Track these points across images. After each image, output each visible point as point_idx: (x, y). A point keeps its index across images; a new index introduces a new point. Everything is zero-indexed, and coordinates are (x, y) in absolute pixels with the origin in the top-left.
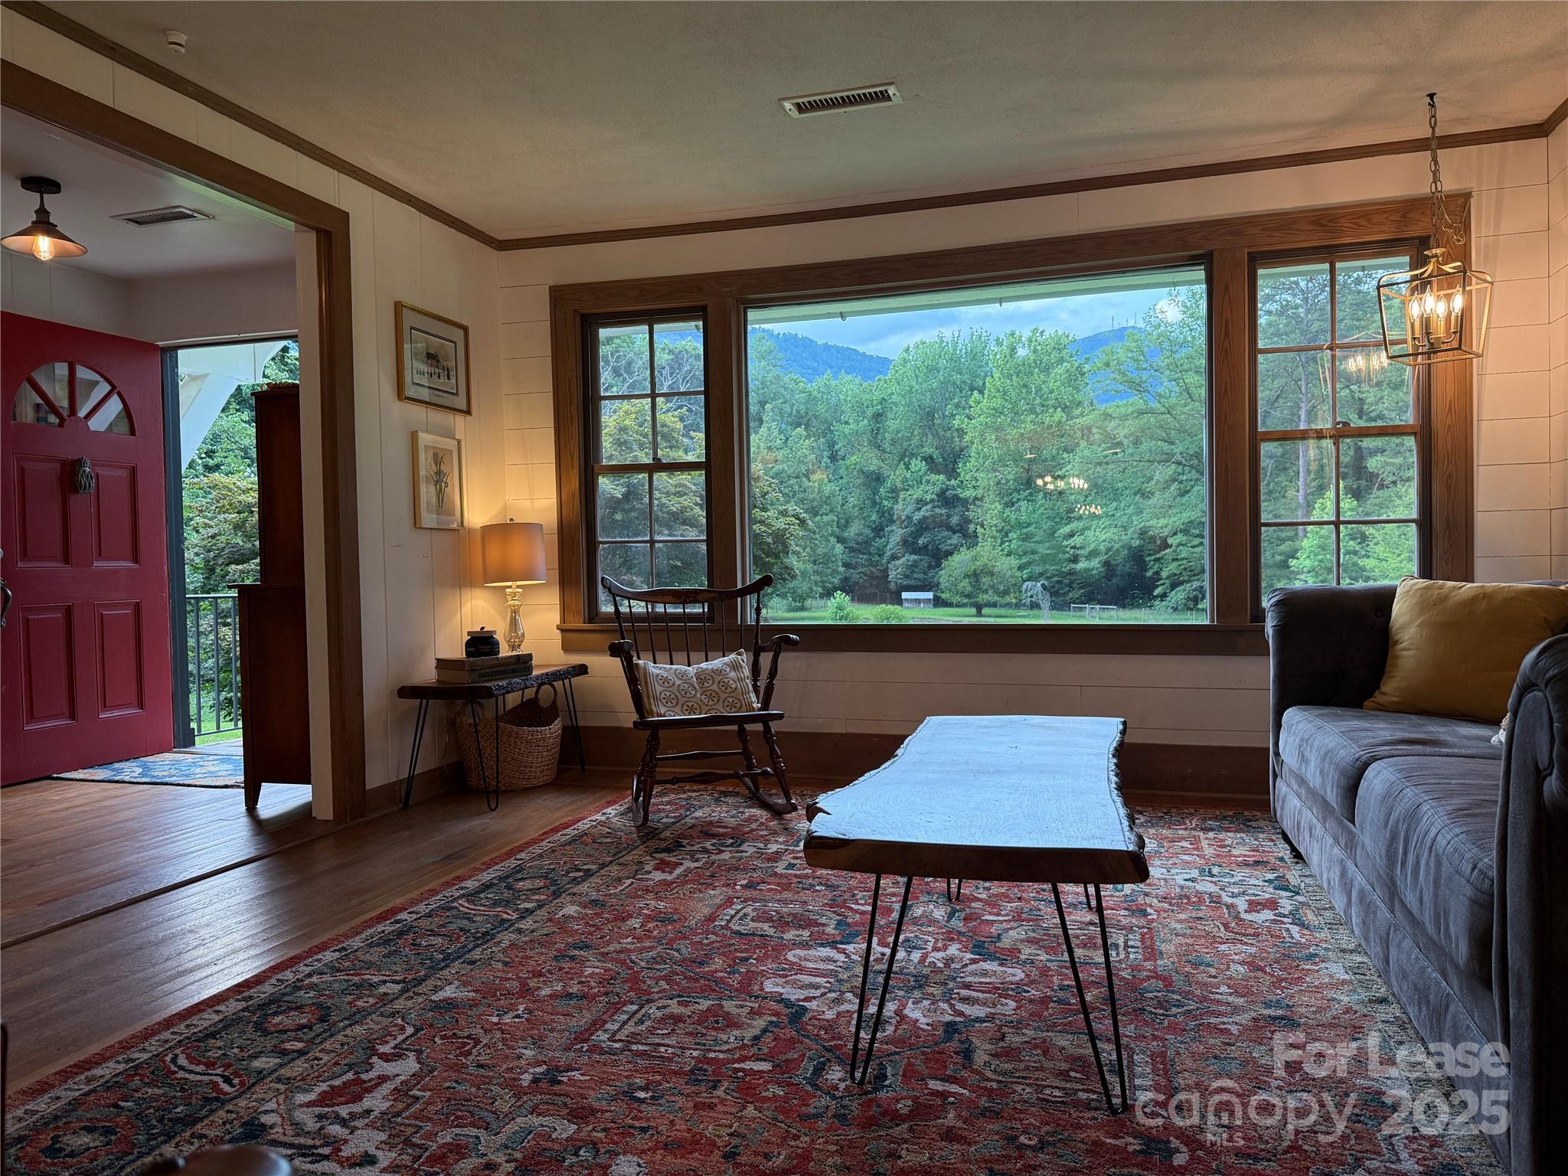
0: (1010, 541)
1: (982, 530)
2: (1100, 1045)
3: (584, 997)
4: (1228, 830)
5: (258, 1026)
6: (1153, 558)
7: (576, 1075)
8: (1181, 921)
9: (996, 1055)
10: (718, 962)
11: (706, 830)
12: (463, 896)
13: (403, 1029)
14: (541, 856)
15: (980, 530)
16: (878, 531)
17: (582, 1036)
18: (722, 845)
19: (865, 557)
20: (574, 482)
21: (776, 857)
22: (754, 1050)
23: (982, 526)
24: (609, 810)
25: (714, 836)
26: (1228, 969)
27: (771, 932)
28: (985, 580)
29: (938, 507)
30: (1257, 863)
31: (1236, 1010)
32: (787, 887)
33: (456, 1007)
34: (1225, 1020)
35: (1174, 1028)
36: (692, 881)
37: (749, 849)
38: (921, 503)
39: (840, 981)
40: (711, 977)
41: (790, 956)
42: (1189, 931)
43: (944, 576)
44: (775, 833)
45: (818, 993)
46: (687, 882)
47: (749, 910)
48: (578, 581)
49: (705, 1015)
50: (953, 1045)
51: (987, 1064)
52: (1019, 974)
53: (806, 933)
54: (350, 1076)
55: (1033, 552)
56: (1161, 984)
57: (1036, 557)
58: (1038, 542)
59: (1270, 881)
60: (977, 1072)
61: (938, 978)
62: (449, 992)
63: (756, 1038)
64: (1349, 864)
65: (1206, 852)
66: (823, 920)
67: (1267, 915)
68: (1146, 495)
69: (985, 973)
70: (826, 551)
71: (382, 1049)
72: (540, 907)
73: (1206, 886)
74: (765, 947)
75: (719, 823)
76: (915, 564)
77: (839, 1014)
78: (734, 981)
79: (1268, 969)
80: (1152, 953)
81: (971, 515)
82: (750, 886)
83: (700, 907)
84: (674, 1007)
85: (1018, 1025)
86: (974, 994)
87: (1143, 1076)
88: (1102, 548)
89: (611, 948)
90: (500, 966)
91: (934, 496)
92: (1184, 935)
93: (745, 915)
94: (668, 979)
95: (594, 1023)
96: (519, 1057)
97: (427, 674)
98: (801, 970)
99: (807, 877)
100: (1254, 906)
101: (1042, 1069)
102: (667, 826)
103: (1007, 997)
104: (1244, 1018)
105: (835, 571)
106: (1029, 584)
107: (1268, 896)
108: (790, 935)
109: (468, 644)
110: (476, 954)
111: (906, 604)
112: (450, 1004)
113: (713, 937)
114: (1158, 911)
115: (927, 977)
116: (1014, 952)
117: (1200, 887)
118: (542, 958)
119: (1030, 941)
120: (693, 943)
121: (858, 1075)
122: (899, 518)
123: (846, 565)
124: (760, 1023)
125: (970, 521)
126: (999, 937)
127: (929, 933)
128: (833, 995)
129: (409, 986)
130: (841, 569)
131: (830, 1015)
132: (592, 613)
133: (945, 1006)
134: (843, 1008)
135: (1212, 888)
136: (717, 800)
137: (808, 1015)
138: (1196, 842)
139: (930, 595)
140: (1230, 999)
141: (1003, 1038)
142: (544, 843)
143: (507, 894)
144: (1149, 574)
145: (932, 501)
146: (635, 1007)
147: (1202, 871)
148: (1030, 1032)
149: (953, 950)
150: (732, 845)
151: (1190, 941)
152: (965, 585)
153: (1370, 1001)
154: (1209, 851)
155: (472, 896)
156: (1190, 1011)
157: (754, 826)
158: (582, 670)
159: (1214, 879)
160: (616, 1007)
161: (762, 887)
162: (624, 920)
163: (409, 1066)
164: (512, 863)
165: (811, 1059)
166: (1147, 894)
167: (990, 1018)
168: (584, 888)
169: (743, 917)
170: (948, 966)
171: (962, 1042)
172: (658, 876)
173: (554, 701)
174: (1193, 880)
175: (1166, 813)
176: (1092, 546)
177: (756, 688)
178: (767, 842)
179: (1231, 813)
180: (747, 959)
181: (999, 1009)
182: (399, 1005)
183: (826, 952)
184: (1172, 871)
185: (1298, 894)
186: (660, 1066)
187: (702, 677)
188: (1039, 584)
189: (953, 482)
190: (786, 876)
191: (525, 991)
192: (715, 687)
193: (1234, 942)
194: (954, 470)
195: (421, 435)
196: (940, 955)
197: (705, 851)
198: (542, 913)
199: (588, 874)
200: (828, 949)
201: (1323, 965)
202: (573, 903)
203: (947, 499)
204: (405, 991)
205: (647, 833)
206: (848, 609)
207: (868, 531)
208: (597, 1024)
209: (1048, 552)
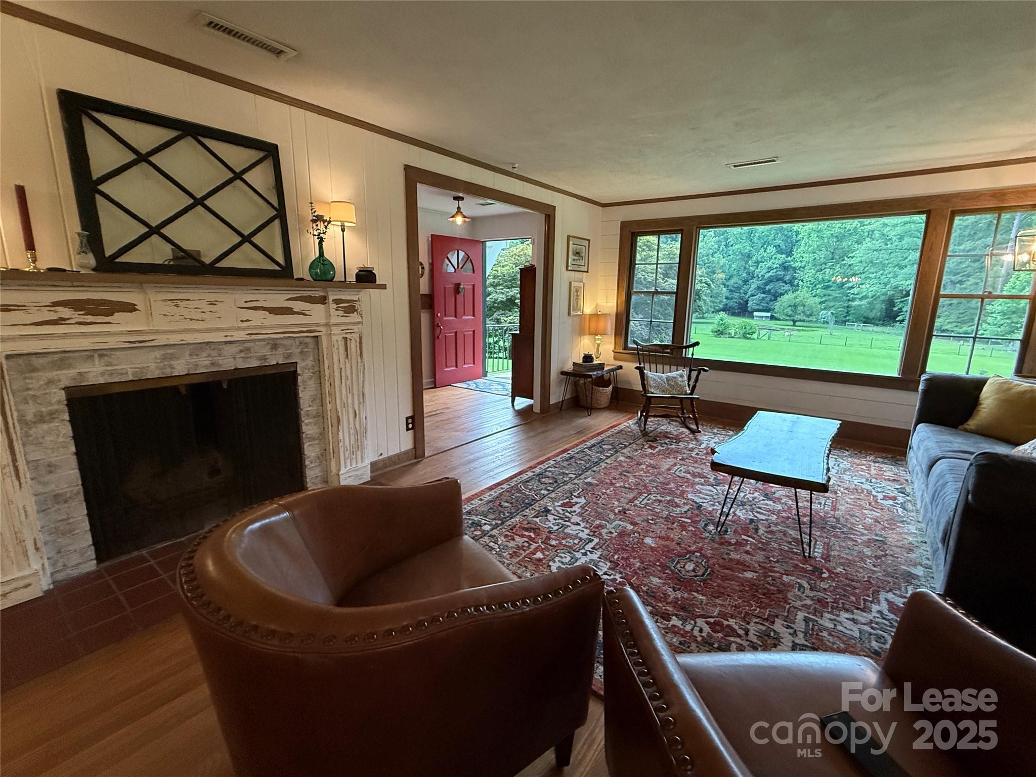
0: (817, 289)
1: (802, 283)
2: (803, 535)
3: (630, 489)
4: (886, 463)
5: (539, 481)
6: (899, 300)
7: (631, 512)
8: (851, 499)
9: (767, 532)
10: (672, 485)
11: (666, 435)
12: (586, 448)
13: (579, 489)
14: (609, 437)
15: (801, 283)
16: (746, 282)
17: (631, 501)
18: (672, 442)
19: (737, 294)
20: (624, 297)
21: (692, 450)
22: (685, 515)
23: (802, 281)
24: (629, 422)
25: (669, 438)
26: (865, 519)
27: (690, 477)
28: (800, 308)
29: (779, 271)
30: (894, 480)
31: (863, 534)
32: (696, 462)
33: (592, 485)
34: (856, 537)
35: (835, 536)
36: (661, 454)
37: (682, 445)
38: (770, 269)
39: (714, 499)
40: (670, 489)
41: (697, 487)
42: (853, 503)
43: (777, 305)
44: (691, 440)
45: (706, 501)
46: (659, 455)
47: (682, 468)
48: (621, 335)
49: (669, 502)
50: (751, 526)
51: (763, 534)
52: (780, 508)
53: (703, 480)
54: (567, 500)
55: (829, 295)
56: (835, 520)
57: (830, 297)
58: (832, 290)
59: (897, 489)
60: (758, 536)
61: (750, 503)
62: (589, 480)
63: (686, 512)
64: (925, 492)
65: (872, 472)
66: (709, 476)
67: (891, 502)
68: (902, 267)
69: (767, 505)
70: (718, 291)
71: (576, 494)
72: (612, 456)
73: (867, 486)
74: (688, 482)
75: (670, 433)
76: (763, 299)
77: (713, 509)
78: (678, 492)
79: (882, 523)
80: (834, 509)
81: (796, 275)
82: (682, 459)
83: (666, 464)
84: (659, 497)
85: (776, 524)
86: (762, 511)
87: (819, 549)
88: (870, 295)
89: (637, 474)
90: (602, 474)
91: (778, 266)
92: (850, 504)
93: (681, 470)
94: (656, 487)
95: (634, 497)
96: (614, 504)
97: (569, 367)
98: (701, 493)
99: (704, 459)
100: (885, 498)
101: (782, 540)
102: (651, 432)
103: (774, 514)
104: (865, 538)
105: (721, 301)
106: (824, 312)
107: (893, 495)
108: (697, 480)
109: (584, 358)
110: (595, 469)
111: (755, 318)
112: (590, 484)
113: (670, 476)
114: (842, 493)
115: (745, 502)
116: (779, 499)
117: (863, 486)
118: (615, 474)
119: (787, 496)
120: (664, 477)
121: (719, 529)
122: (758, 276)
123: (727, 298)
124: (687, 507)
125: (796, 279)
126: (774, 493)
127: (748, 487)
128: (711, 503)
129: (578, 476)
130: (724, 300)
131: (710, 509)
132: (626, 347)
133: (751, 513)
134: (715, 507)
135: (870, 488)
136: (669, 423)
137: (703, 508)
138: (869, 467)
139: (769, 314)
140: (862, 530)
141: (770, 527)
142: (609, 432)
143: (600, 449)
144: (895, 309)
145: (776, 268)
146: (646, 495)
147: (867, 480)
148: (780, 527)
149: (756, 494)
150: (675, 442)
151: (852, 507)
152: (789, 311)
153: (922, 542)
154: (873, 472)
155: (590, 448)
156: (843, 532)
157: (684, 436)
158: (621, 367)
159: (872, 484)
160: (641, 494)
161: (687, 460)
162: (640, 465)
163: (582, 501)
164: (600, 438)
165: (703, 521)
166: (839, 486)
167: (767, 520)
168: (625, 451)
169: (680, 471)
170: (753, 500)
171: (755, 526)
172: (649, 451)
173: (610, 378)
174: (862, 483)
175: (859, 452)
176: (864, 294)
177: (689, 385)
178: (688, 443)
179: (890, 456)
180: (682, 486)
181: (770, 517)
182: (576, 481)
183: (710, 488)
184: (854, 478)
185: (908, 496)
186: (657, 515)
187: (668, 379)
188: (830, 312)
189: (789, 258)
190: (696, 458)
191: (612, 484)
192: (673, 383)
193: (871, 510)
194: (791, 251)
195: (573, 283)
196: (751, 495)
197: (666, 443)
198: (613, 458)
199: (626, 446)
200: (710, 487)
201: (906, 525)
202: (622, 456)
203: (785, 267)
204: (576, 477)
205: (645, 433)
206: (725, 320)
207: (740, 282)
208: (635, 498)
209: (837, 295)
